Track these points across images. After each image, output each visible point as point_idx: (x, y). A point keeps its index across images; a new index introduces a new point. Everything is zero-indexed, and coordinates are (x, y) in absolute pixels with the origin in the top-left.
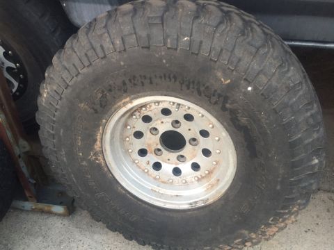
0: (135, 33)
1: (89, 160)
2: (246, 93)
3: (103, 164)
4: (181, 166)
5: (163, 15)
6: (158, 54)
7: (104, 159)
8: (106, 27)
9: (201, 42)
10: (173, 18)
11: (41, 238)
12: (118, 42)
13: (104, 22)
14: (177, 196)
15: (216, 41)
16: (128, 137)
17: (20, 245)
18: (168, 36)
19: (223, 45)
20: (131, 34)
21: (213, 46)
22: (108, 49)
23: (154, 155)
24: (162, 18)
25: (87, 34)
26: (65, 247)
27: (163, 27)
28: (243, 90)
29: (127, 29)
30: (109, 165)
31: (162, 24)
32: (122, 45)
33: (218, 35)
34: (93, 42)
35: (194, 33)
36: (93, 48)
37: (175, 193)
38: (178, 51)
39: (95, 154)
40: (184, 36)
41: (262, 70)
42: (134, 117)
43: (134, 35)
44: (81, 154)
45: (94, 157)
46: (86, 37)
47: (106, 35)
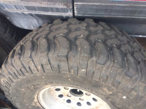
0: (50, 64)
1: (32, 106)
2: (122, 99)
3: (40, 106)
5: (68, 54)
6: (65, 76)
7: (40, 104)
8: (31, 57)
9: (94, 72)
10: (74, 57)
12: (39, 68)
13: (30, 54)
15: (103, 72)
16: (52, 91)
18: (71, 68)
19: (108, 74)
20: (47, 64)
21: (101, 75)
22: (34, 70)
23: (67, 97)
24: (67, 57)
25: (20, 58)
27: (68, 62)
28: (120, 97)
29: (44, 61)
30: (43, 106)
31: (68, 60)
32: (42, 70)
33: (105, 68)
34: (24, 63)
35: (89, 67)
36: (24, 67)
38: (78, 76)
39: (35, 103)
40: (82, 69)
41: (133, 89)
43: (49, 65)
44: (27, 104)
45: (34, 104)
46: (19, 60)
47: (32, 62)
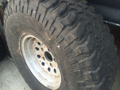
0: (19, 5)
3: (22, 56)
4: (51, 68)
9: (40, 15)
11: (11, 72)
12: (15, 8)
14: (46, 79)
15: (47, 16)
17: (5, 71)
19: (49, 19)
21: (45, 19)
22: (13, 10)
23: (43, 59)
26: (15, 78)
27: (28, 4)
31: (28, 2)
33: (48, 13)
36: (10, 8)
37: (46, 78)
40: (34, 10)
42: (35, 41)
45: (18, 52)
